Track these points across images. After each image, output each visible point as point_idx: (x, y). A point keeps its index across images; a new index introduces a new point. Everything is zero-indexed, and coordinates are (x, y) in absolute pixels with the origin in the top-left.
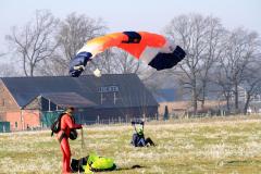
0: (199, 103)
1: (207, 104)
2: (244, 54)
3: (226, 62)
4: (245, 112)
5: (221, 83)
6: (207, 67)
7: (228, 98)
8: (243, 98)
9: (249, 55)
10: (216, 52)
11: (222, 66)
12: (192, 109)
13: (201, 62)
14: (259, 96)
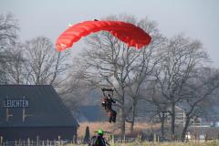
0: (128, 125)
1: (137, 126)
2: (184, 67)
3: (162, 76)
4: (183, 139)
5: (155, 102)
6: (140, 81)
7: (163, 120)
8: (181, 121)
9: (190, 68)
10: (151, 64)
11: (158, 80)
12: (119, 131)
13: (132, 75)
14: (200, 119)
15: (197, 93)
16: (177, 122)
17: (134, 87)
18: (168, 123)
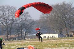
15: (28, 26)
16: (23, 34)
17: (10, 25)
18: (20, 35)
